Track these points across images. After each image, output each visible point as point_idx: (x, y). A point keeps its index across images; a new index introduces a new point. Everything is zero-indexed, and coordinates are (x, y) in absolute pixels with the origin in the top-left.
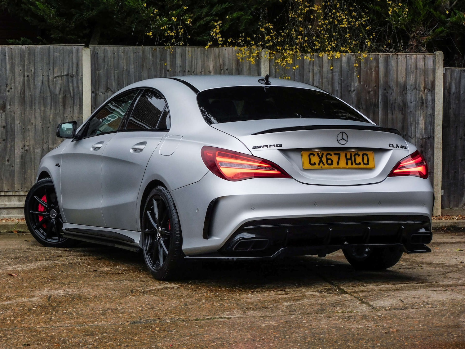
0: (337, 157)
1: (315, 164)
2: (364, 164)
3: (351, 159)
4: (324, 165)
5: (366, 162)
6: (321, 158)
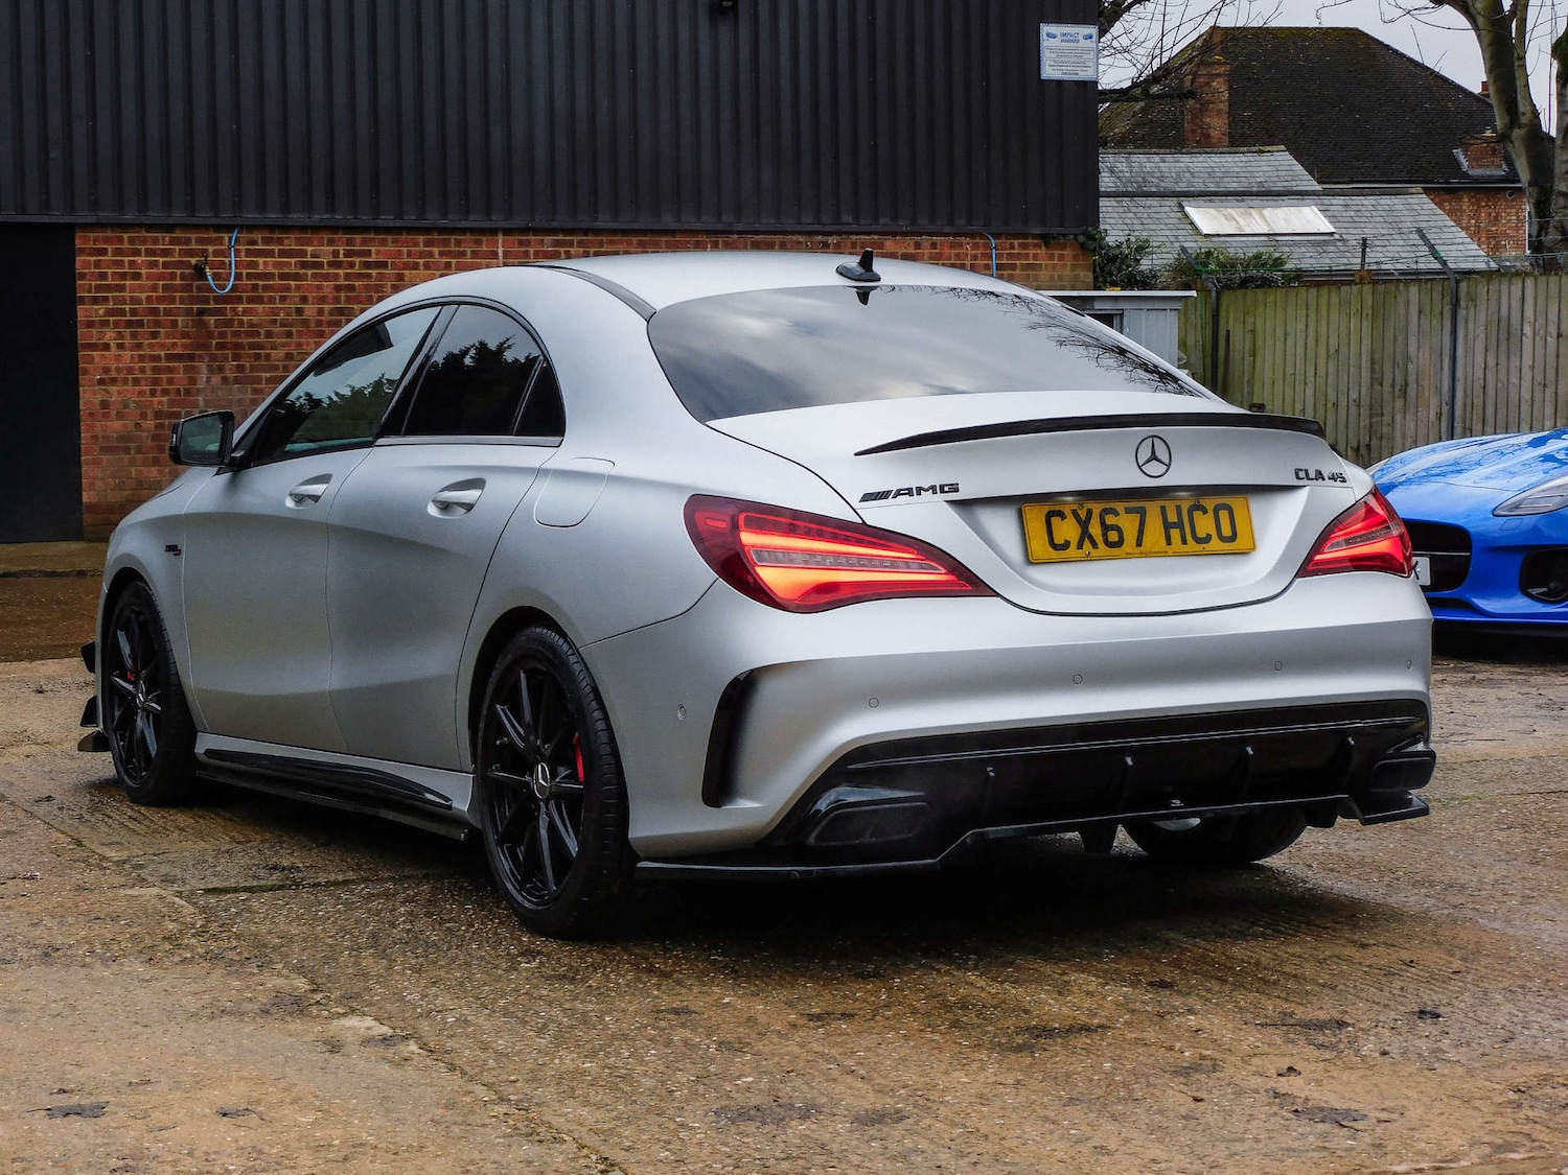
0: (1136, 518)
1: (1066, 546)
2: (1222, 539)
3: (1179, 525)
5: (1227, 531)
6: (1084, 525)
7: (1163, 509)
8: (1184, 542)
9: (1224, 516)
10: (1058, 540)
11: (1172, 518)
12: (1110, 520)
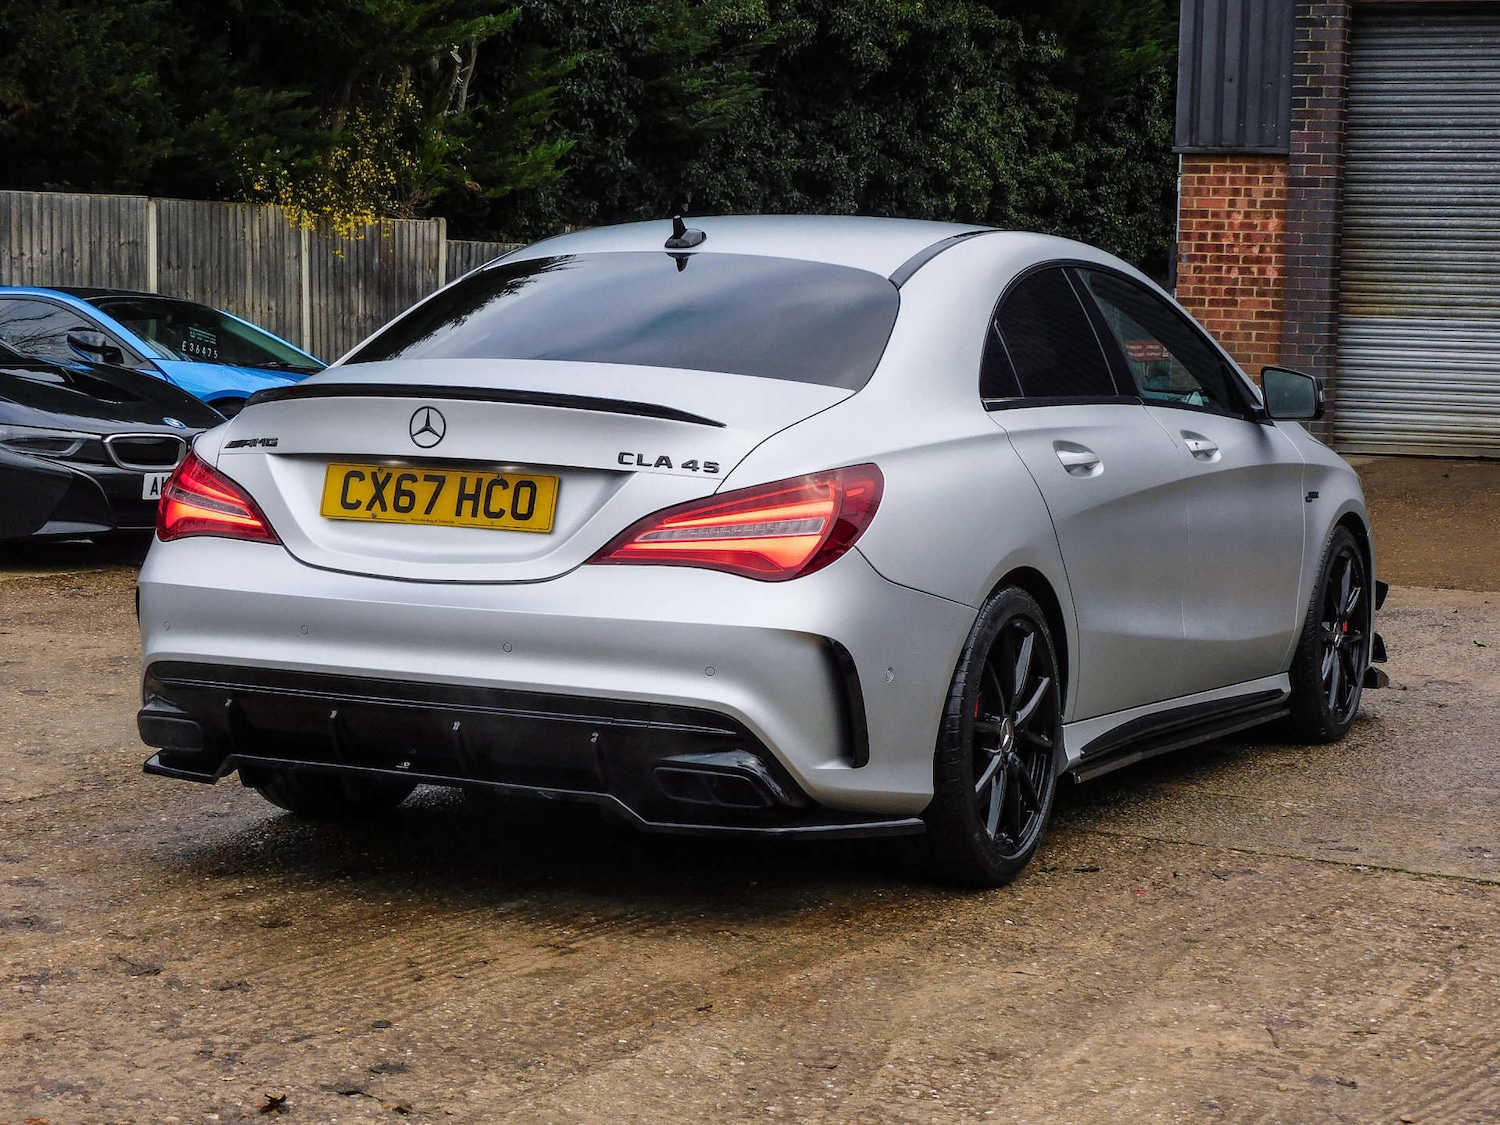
0: (432, 486)
1: (357, 505)
2: (516, 515)
3: (475, 498)
4: (384, 508)
5: (522, 509)
6: (380, 488)
7: (463, 481)
8: (474, 514)
9: (525, 493)
10: (351, 500)
11: (470, 489)
12: (406, 485)
